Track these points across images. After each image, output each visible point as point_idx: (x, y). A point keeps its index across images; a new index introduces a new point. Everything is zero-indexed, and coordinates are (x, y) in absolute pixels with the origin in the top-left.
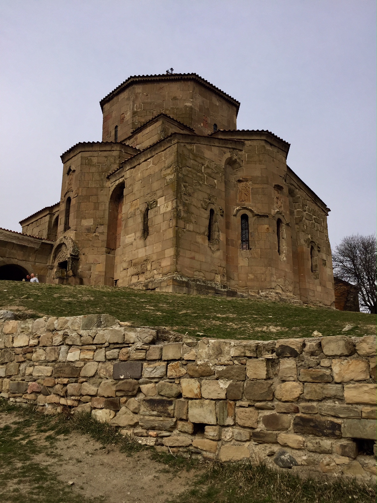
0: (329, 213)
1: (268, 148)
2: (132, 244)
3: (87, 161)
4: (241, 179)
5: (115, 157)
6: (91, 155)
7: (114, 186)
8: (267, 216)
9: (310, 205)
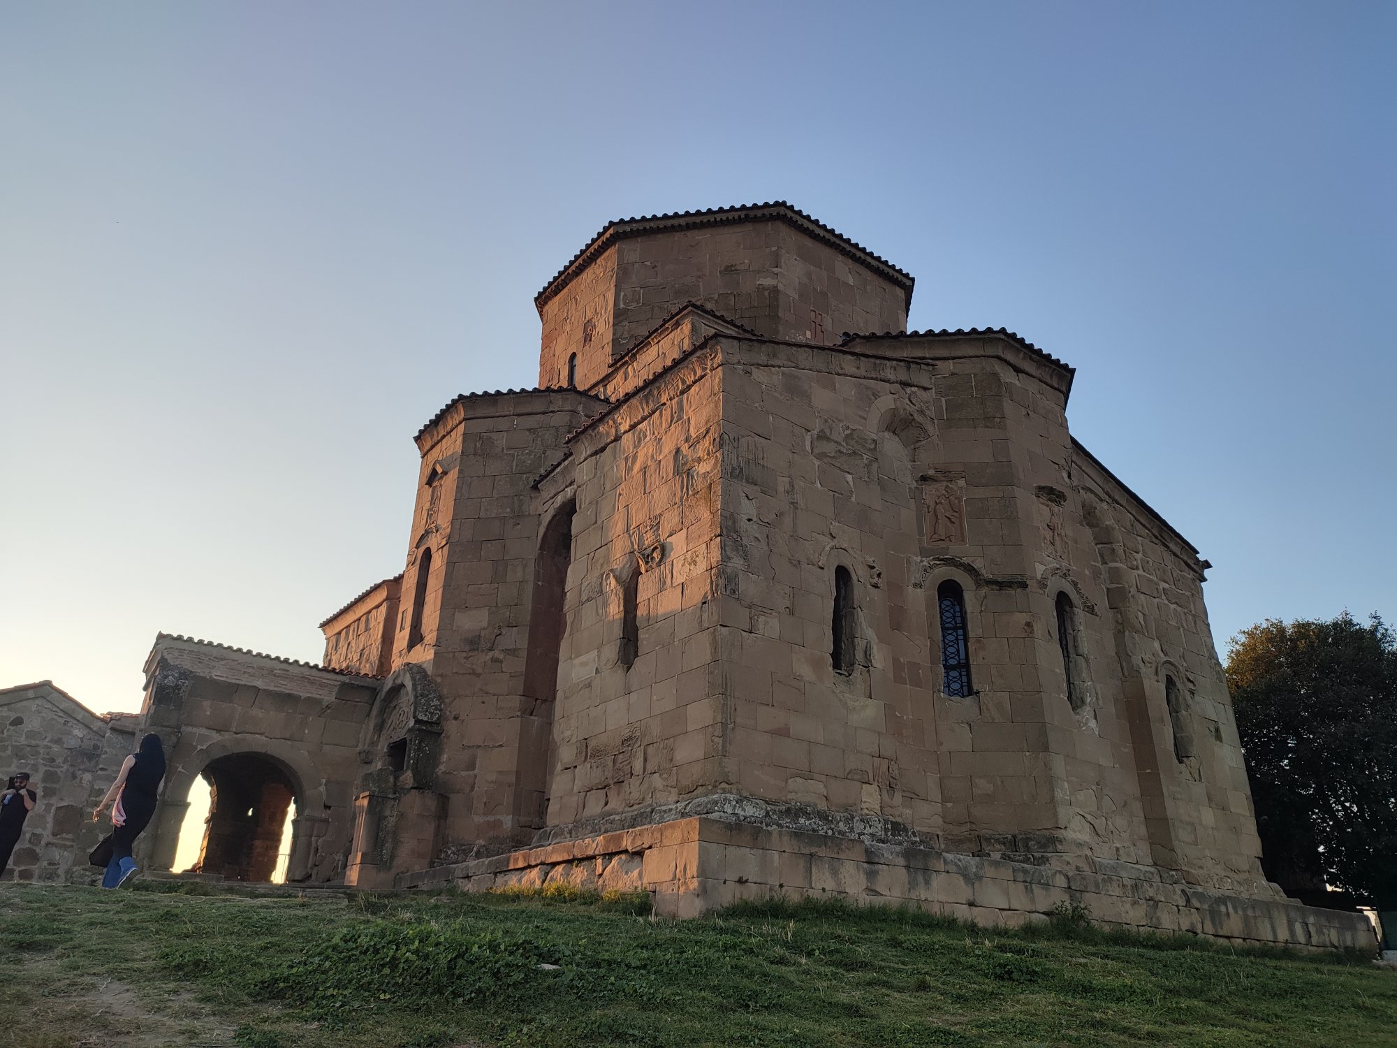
0: (1207, 573)
1: (1008, 380)
2: (589, 685)
3: (478, 445)
4: (931, 472)
5: (557, 429)
6: (491, 428)
7: (551, 513)
8: (1024, 586)
9: (1147, 552)
